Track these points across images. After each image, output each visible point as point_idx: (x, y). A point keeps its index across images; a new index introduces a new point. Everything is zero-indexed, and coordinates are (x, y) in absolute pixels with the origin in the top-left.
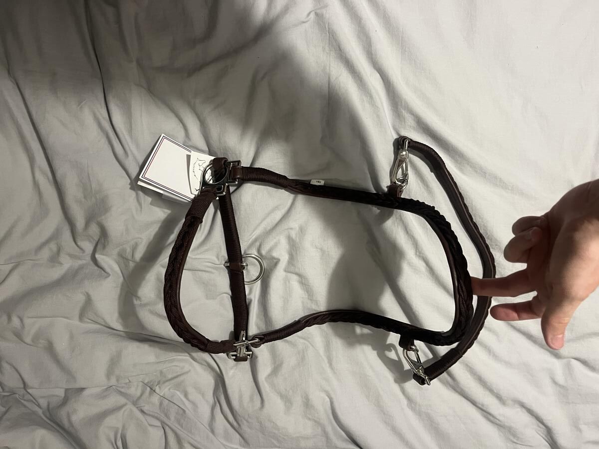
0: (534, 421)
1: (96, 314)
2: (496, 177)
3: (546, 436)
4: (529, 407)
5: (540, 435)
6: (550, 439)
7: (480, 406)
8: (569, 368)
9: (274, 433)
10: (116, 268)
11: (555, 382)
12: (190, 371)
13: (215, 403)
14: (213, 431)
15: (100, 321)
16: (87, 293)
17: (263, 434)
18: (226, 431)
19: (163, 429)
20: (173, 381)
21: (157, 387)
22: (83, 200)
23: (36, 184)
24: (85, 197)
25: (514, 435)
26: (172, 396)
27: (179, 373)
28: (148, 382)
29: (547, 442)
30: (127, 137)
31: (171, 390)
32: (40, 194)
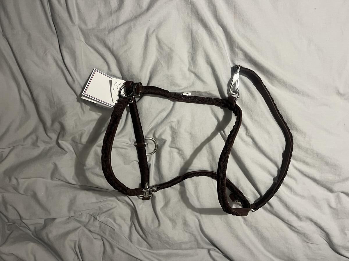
0: (319, 229)
1: (61, 176)
2: (293, 87)
3: (325, 238)
4: (315, 221)
5: (322, 238)
6: (328, 240)
7: (287, 222)
8: (338, 198)
9: (167, 241)
10: (71, 148)
11: (330, 206)
12: (116, 207)
13: (132, 224)
14: (131, 241)
15: (63, 179)
16: (55, 163)
17: (161, 242)
18: (138, 240)
19: (102, 240)
20: (107, 213)
21: (98, 216)
22: (50, 109)
23: (22, 100)
24: (51, 107)
25: (307, 238)
26: (107, 222)
27: (110, 208)
28: (92, 214)
29: (327, 242)
30: (74, 71)
31: (106, 218)
32: (24, 106)
